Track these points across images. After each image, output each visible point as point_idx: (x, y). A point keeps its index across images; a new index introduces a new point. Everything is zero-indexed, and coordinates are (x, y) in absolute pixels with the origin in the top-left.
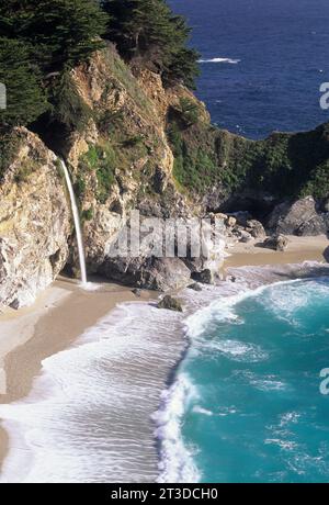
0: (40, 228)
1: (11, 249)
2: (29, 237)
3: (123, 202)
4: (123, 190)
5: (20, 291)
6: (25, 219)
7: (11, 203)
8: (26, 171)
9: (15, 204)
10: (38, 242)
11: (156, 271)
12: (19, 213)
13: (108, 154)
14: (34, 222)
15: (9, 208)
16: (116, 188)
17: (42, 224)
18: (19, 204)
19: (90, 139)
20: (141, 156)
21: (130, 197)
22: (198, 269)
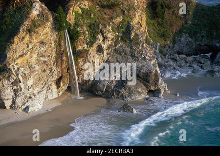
0: (45, 62)
1: (25, 74)
2: (37, 67)
3: (104, 46)
4: (105, 38)
5: (30, 101)
6: (35, 56)
7: (25, 46)
8: (35, 26)
9: (28, 47)
10: (44, 71)
11: (123, 90)
12: (31, 52)
13: (95, 15)
14: (41, 58)
15: (24, 49)
16: (100, 37)
17: (46, 59)
18: (30, 47)
19: (82, 6)
20: (117, 16)
21: (110, 43)
22: (152, 88)
